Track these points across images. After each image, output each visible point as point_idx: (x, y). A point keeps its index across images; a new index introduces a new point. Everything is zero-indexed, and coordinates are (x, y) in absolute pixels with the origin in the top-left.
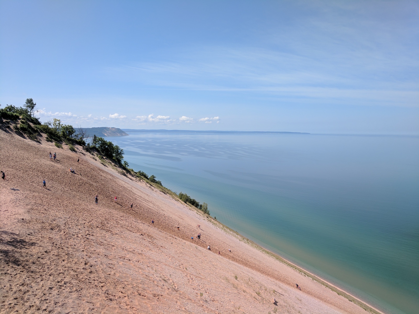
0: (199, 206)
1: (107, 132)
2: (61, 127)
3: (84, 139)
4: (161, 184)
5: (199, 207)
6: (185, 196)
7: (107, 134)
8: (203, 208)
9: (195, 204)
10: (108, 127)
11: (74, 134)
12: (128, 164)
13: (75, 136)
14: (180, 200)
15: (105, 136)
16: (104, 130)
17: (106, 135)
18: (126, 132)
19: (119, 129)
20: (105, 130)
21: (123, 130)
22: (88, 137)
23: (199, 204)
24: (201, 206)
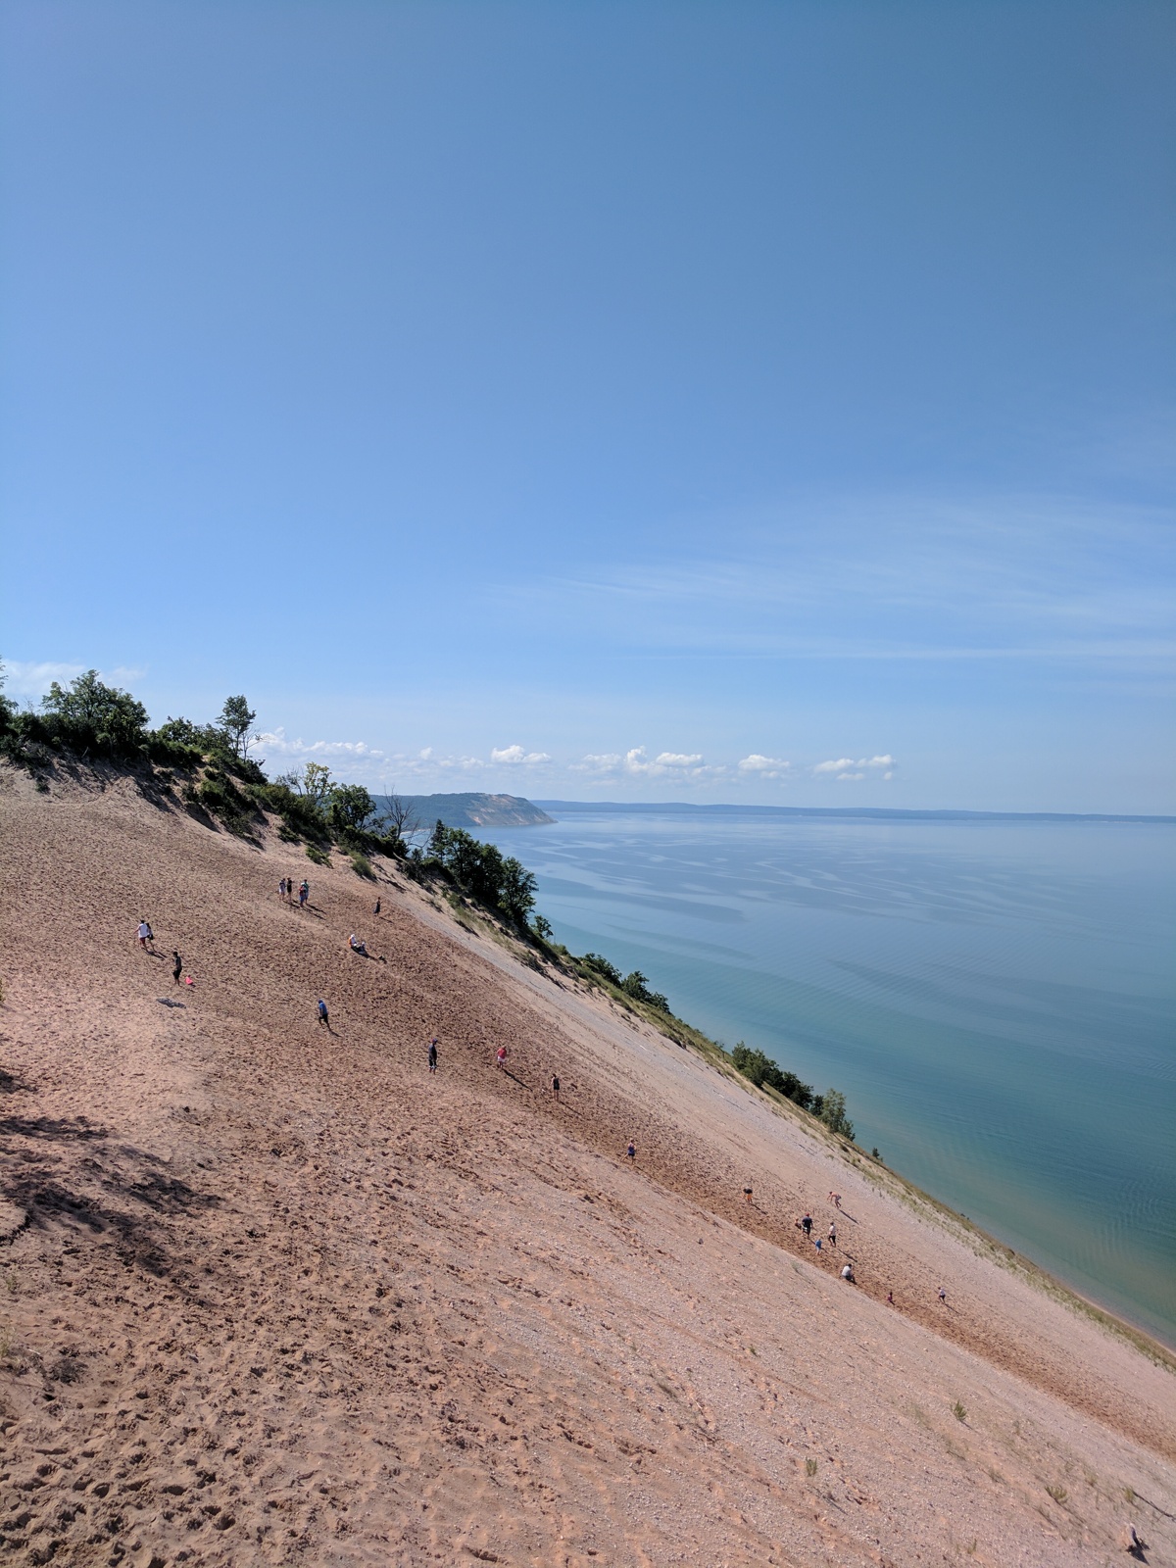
0: (810, 1101)
1: (482, 810)
2: (331, 791)
3: (403, 835)
4: (666, 1009)
5: (811, 1106)
6: (755, 1058)
7: (481, 818)
8: (825, 1113)
9: (795, 1094)
10: (487, 792)
11: (372, 816)
12: (550, 929)
13: (375, 822)
14: (736, 1074)
15: (475, 824)
16: (473, 804)
17: (477, 820)
18: (547, 813)
19: (525, 800)
20: (473, 802)
21: (535, 805)
22: (417, 826)
23: (812, 1093)
24: (819, 1101)
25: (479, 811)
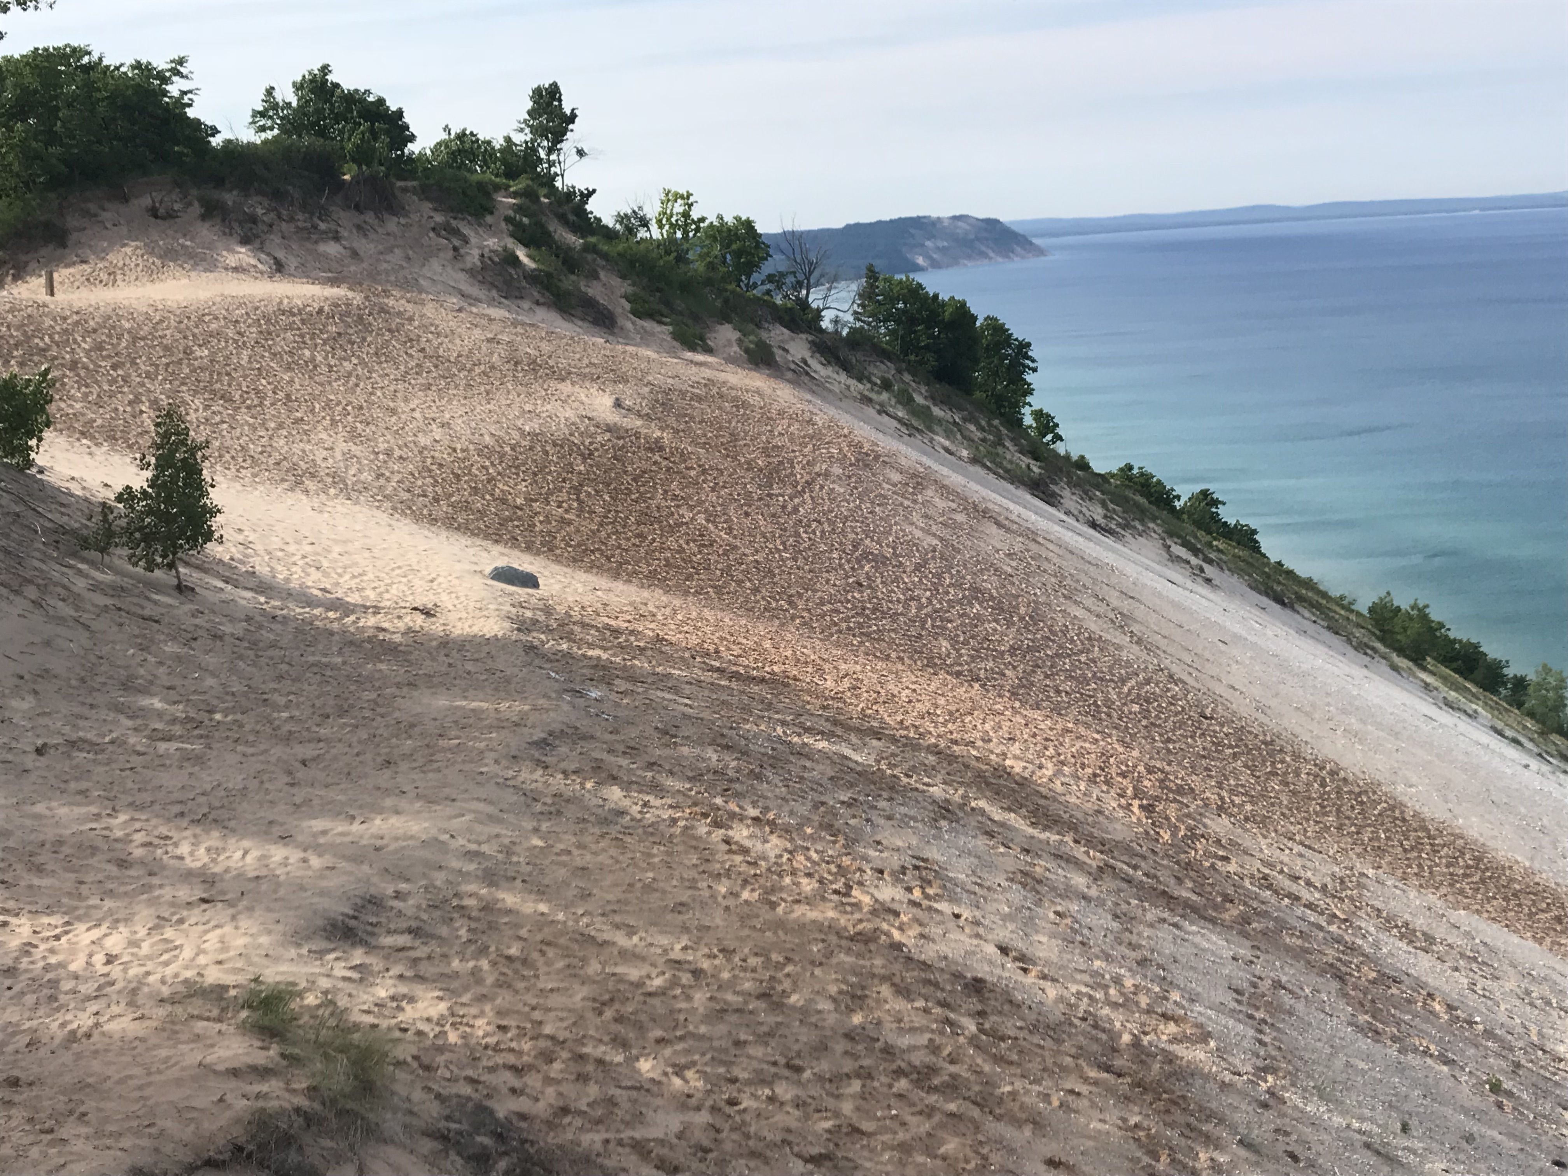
0: (1504, 684)
1: (928, 243)
2: (697, 230)
4: (1255, 547)
5: (1504, 692)
6: (1411, 618)
7: (927, 257)
8: (1531, 703)
9: (1479, 674)
10: (934, 214)
12: (1058, 430)
14: (1378, 645)
15: (918, 269)
16: (913, 236)
17: (920, 261)
18: (1036, 241)
19: (996, 222)
20: (912, 231)
21: (1014, 228)
23: (1505, 671)
24: (1520, 683)
25: (923, 245)
